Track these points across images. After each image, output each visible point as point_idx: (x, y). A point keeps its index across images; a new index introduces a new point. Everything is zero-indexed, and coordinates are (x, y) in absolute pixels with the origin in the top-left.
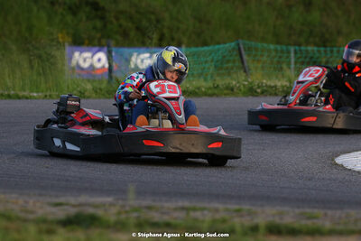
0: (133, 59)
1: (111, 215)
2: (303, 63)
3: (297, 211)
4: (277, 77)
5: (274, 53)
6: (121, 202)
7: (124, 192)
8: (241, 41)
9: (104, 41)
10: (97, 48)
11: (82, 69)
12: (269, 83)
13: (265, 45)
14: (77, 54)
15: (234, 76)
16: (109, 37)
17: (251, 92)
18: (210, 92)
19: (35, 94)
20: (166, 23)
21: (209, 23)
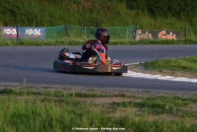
0: (26, 31)
1: (18, 90)
2: (89, 33)
3: (87, 88)
4: (80, 38)
5: (79, 29)
6: (21, 85)
7: (22, 81)
8: (66, 25)
9: (15, 25)
10: (13, 27)
12: (77, 40)
13: (76, 26)
15: (64, 38)
16: (17, 23)
17: (70, 44)
18: (55, 44)
20: (38, 18)
21: (54, 18)
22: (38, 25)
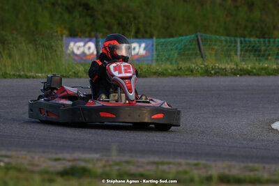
1: (98, 168)
2: (246, 51)
3: (242, 165)
4: (227, 62)
5: (224, 43)
6: (105, 158)
8: (199, 34)
9: (93, 34)
10: (87, 39)
11: (76, 55)
12: (220, 66)
13: (218, 37)
14: (72, 44)
15: (194, 61)
16: (97, 31)
17: (207, 73)
18: (175, 73)
19: (40, 75)
20: (141, 20)
21: (174, 20)
22: (139, 35)
